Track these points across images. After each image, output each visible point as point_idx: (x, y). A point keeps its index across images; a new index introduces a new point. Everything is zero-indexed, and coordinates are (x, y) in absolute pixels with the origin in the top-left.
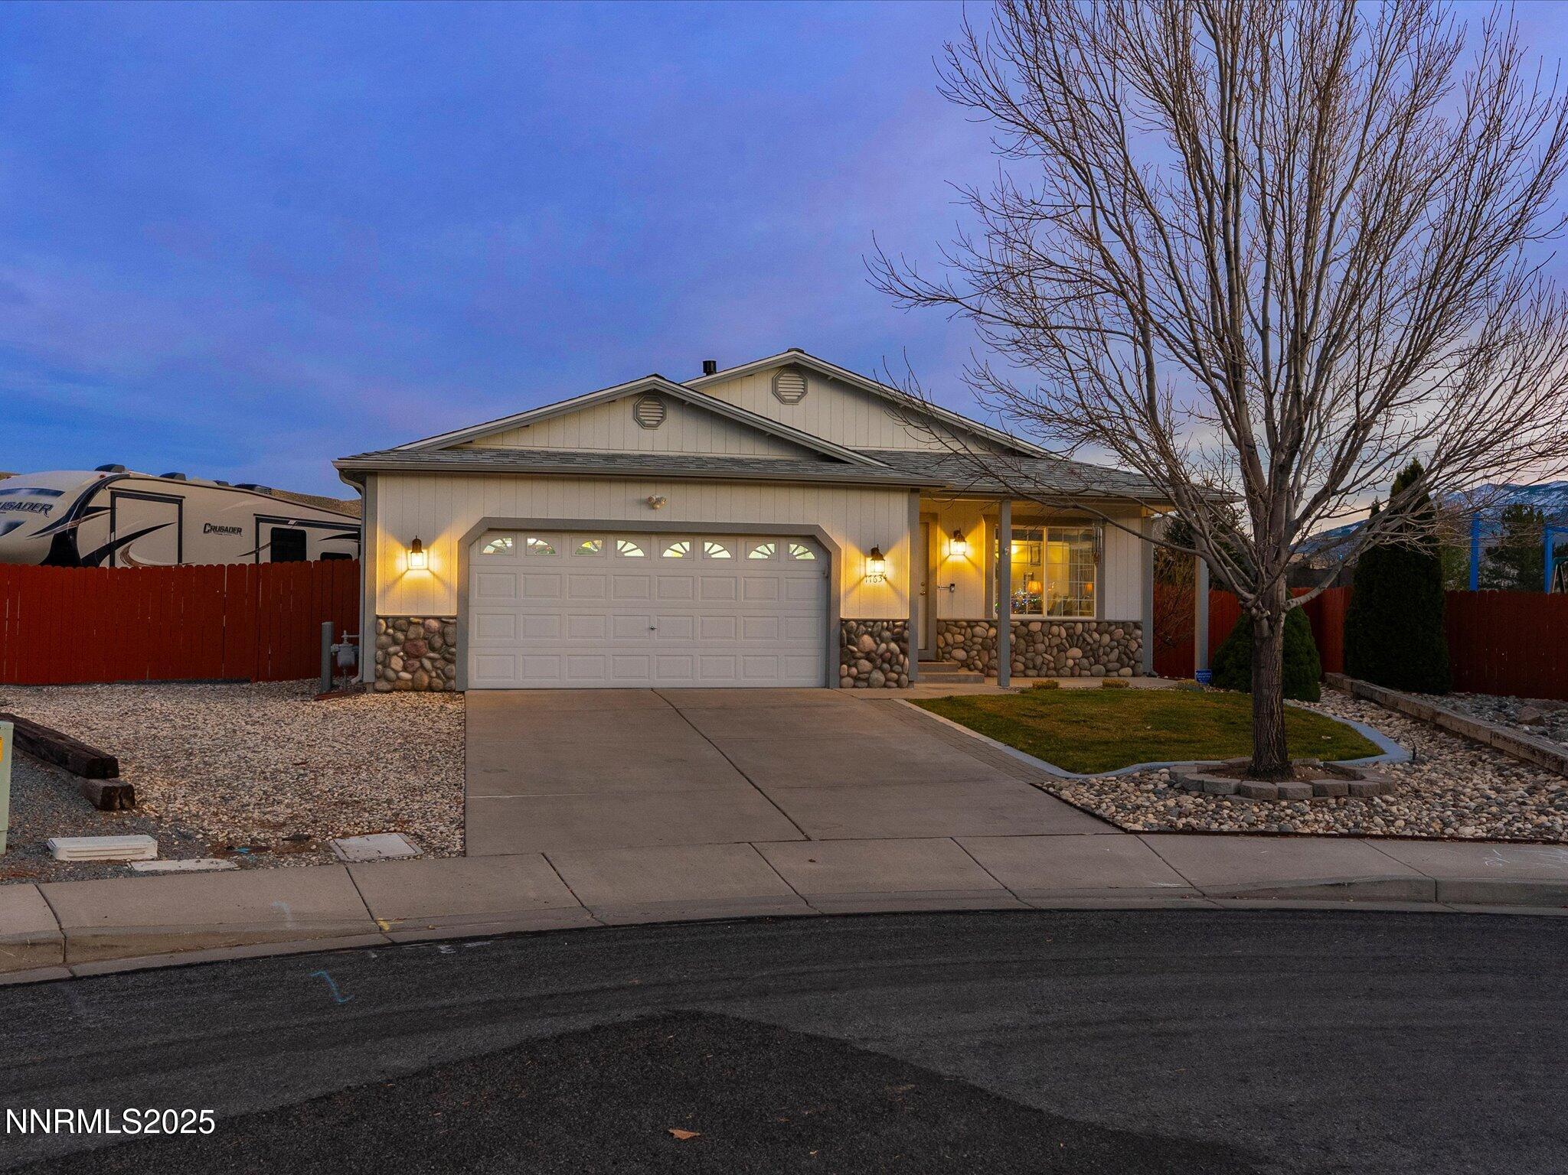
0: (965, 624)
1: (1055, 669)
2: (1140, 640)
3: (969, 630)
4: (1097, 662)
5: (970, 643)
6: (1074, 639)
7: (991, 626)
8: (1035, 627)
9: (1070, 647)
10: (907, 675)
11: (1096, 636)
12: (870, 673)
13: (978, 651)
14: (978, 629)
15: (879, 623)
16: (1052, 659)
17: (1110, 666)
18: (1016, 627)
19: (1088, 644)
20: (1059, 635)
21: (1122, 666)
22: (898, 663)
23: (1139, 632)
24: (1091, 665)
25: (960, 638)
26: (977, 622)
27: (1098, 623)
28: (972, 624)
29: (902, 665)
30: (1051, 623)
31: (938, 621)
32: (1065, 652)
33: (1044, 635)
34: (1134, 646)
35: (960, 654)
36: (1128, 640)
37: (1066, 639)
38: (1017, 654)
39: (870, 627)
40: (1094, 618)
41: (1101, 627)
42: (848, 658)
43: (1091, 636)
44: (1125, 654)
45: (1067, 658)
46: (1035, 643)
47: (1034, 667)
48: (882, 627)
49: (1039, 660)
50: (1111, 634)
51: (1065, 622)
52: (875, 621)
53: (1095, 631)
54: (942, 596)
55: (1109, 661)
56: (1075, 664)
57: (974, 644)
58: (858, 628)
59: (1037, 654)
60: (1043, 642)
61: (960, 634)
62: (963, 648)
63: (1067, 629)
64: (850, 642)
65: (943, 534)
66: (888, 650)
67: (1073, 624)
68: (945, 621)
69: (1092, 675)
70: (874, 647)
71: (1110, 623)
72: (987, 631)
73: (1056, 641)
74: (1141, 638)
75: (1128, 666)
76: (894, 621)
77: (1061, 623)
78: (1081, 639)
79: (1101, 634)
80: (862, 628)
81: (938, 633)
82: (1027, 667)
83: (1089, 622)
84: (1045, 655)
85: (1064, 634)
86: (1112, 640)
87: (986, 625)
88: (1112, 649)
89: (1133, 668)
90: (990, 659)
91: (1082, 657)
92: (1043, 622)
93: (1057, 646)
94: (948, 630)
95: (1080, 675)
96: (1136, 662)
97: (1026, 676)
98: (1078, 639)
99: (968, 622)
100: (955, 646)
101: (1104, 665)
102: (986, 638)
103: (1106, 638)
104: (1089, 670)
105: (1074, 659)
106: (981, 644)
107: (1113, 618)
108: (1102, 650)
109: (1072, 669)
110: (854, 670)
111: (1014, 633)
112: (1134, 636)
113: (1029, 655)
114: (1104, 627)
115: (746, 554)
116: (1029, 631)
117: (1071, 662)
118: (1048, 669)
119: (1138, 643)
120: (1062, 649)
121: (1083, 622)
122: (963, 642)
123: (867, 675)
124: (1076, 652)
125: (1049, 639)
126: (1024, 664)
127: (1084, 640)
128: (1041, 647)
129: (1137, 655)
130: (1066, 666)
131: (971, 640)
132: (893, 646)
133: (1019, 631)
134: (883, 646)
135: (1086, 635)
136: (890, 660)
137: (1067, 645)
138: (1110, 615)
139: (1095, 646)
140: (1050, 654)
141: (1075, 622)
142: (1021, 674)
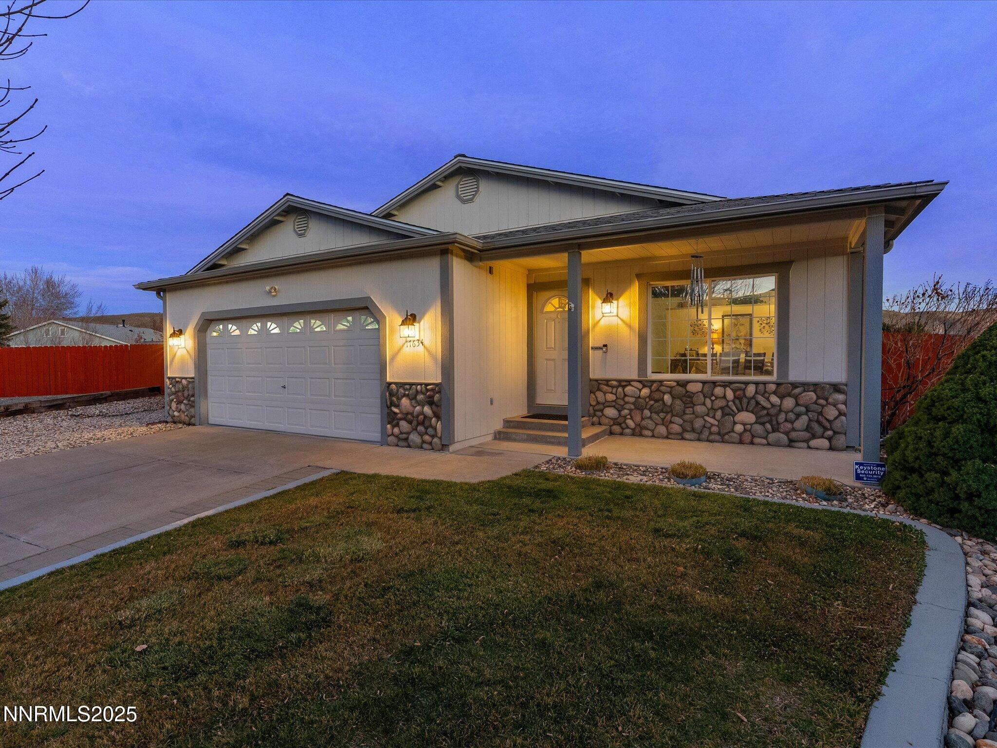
0: (615, 383)
1: (719, 433)
2: (842, 407)
3: (620, 389)
4: (775, 430)
5: (622, 403)
6: (742, 401)
7: (644, 386)
8: (693, 388)
9: (739, 411)
10: (440, 438)
11: (774, 399)
12: (408, 433)
13: (631, 410)
14: (628, 389)
15: (414, 386)
16: (716, 423)
17: (794, 435)
18: (671, 387)
19: (764, 408)
20: (724, 397)
21: (814, 436)
22: (431, 426)
23: (841, 397)
24: (768, 433)
25: (611, 397)
26: (629, 382)
27: (778, 385)
28: (624, 383)
29: (435, 429)
30: (714, 384)
31: (591, 380)
32: (734, 416)
33: (705, 397)
34: (831, 413)
35: (611, 412)
36: (823, 406)
37: (733, 401)
38: (673, 416)
39: (407, 390)
40: (774, 378)
41: (782, 389)
42: (391, 419)
43: (768, 399)
44: (818, 422)
45: (735, 423)
46: (694, 405)
47: (693, 430)
48: (417, 391)
49: (698, 423)
50: (796, 397)
51: (731, 383)
52: (411, 384)
53: (775, 393)
54: (594, 357)
55: (793, 430)
56: (745, 430)
57: (626, 403)
58: (398, 391)
59: (697, 417)
60: (704, 404)
61: (611, 393)
62: (614, 407)
63: (734, 391)
64: (392, 404)
65: (596, 297)
66: (422, 413)
67: (743, 386)
68: (597, 380)
69: (769, 444)
70: (410, 409)
71: (794, 385)
72: (640, 390)
73: (720, 403)
74: (845, 403)
75: (822, 437)
76: (427, 385)
77: (726, 384)
78: (753, 402)
79: (782, 397)
80: (401, 390)
81: (591, 392)
82: (684, 430)
83: (765, 383)
84: (707, 418)
85: (730, 394)
86: (797, 404)
87: (640, 386)
88: (798, 416)
89: (830, 439)
90: (643, 419)
91: (756, 423)
92: (704, 383)
93: (722, 408)
94: (599, 389)
95: (752, 443)
96: (835, 433)
97: (683, 439)
98: (748, 403)
99: (619, 381)
100: (606, 404)
101: (787, 433)
102: (639, 397)
103: (789, 403)
104: (766, 438)
105: (744, 424)
106: (634, 404)
107: (802, 379)
108: (782, 417)
109: (741, 434)
110: (396, 430)
111: (670, 393)
112: (830, 400)
113: (687, 417)
114: (786, 389)
115: (335, 327)
116: (687, 392)
117: (739, 428)
118: (711, 433)
119: (838, 409)
120: (726, 412)
121: (757, 383)
122: (614, 401)
123: (405, 436)
124: (747, 417)
125: (712, 401)
126: (681, 425)
127: (758, 403)
128: (700, 409)
129: (837, 425)
130: (733, 431)
131: (623, 399)
132: (427, 410)
133: (673, 392)
134: (418, 408)
135: (760, 398)
136: (424, 422)
137: (734, 408)
138: (795, 375)
139: (773, 411)
140: (714, 417)
141: (747, 383)
142: (677, 437)
